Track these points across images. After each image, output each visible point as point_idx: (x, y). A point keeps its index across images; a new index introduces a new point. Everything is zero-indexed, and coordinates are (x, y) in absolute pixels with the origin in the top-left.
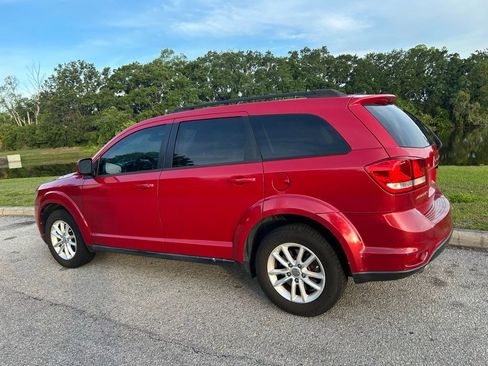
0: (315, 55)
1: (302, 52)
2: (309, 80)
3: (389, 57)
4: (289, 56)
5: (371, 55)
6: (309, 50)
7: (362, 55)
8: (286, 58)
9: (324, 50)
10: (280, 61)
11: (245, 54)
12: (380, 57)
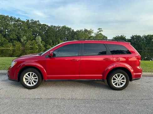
0: (35, 22)
1: (31, 20)
2: (33, 30)
3: (57, 27)
4: (26, 21)
5: (52, 26)
6: (33, 20)
7: (49, 25)
8: (25, 21)
9: (38, 21)
10: (23, 22)
11: (10, 17)
12: (55, 27)
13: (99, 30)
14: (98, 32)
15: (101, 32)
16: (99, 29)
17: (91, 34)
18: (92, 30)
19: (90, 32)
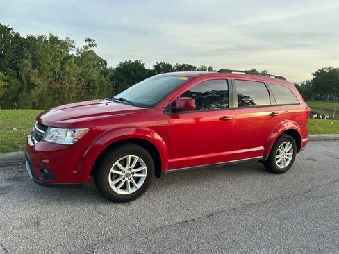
13: (87, 44)
14: (86, 48)
15: (93, 49)
16: (89, 40)
17: (68, 51)
18: (72, 40)
19: (65, 45)
